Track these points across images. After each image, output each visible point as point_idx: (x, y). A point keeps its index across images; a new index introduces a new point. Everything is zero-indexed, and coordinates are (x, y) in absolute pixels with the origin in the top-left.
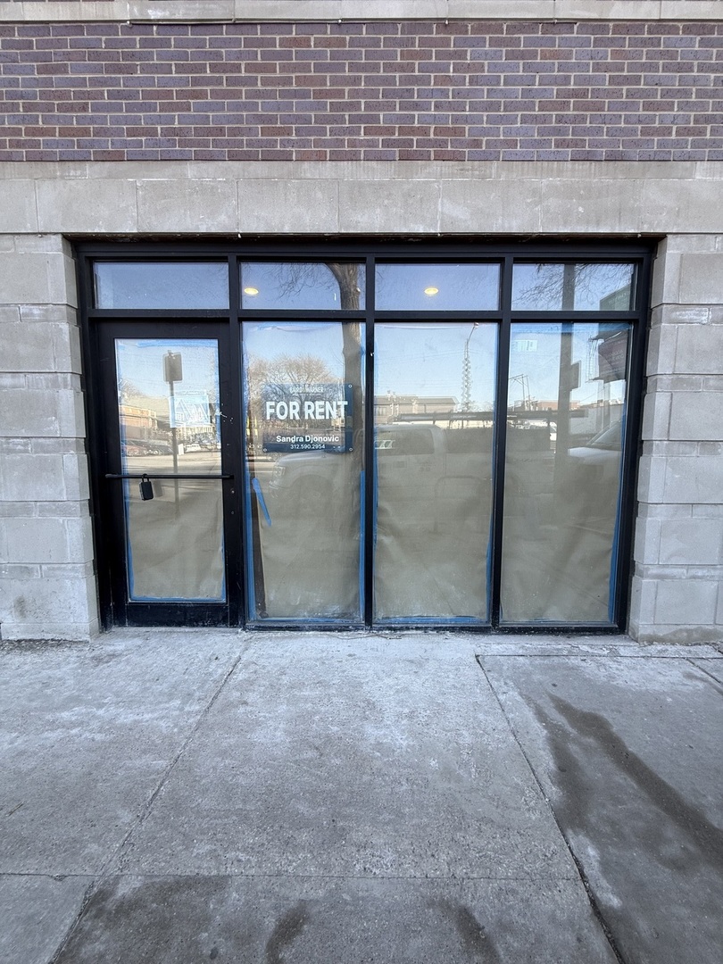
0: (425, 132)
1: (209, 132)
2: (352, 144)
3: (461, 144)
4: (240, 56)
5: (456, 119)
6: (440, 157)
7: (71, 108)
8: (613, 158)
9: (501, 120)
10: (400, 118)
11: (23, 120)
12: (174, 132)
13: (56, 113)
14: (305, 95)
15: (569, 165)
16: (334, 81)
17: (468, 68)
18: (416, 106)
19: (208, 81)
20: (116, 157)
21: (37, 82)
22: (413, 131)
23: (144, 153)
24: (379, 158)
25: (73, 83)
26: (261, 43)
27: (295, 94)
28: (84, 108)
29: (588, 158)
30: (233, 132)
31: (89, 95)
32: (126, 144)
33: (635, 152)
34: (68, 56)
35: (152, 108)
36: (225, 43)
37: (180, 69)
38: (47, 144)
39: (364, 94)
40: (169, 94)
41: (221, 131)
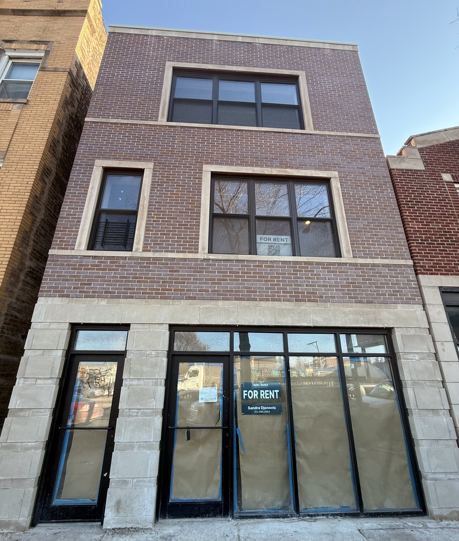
0: (304, 293)
1: (228, 291)
2: (278, 296)
3: (316, 297)
4: (239, 269)
5: (313, 289)
6: (309, 301)
7: (179, 283)
8: (368, 302)
9: (329, 290)
10: (294, 289)
11: (161, 286)
12: (215, 291)
13: (173, 284)
14: (262, 281)
15: (355, 304)
16: (271, 277)
17: (315, 275)
18: (299, 285)
19: (229, 276)
20: (194, 298)
21: (168, 275)
22: (299, 293)
23: (204, 297)
24: (288, 301)
25: (181, 275)
26: (247, 266)
27: (258, 281)
28: (184, 283)
29: (360, 302)
30: (236, 291)
31: (186, 279)
32: (197, 294)
33: (375, 301)
34: (180, 268)
35: (208, 283)
36: (234, 266)
37: (218, 272)
38: (168, 294)
39: (282, 281)
40: (215, 279)
41: (232, 291)
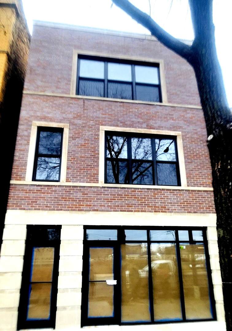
0: (159, 207)
1: (116, 206)
2: (145, 209)
3: (166, 209)
4: (122, 193)
5: (164, 205)
6: (162, 212)
7: (88, 201)
8: (195, 212)
9: (173, 205)
10: (154, 205)
11: (78, 203)
12: (109, 206)
13: (85, 202)
14: (135, 200)
15: (187, 214)
16: (141, 198)
17: (166, 196)
18: (157, 203)
19: (116, 197)
20: (97, 210)
21: (82, 196)
22: (156, 207)
23: (103, 210)
24: (150, 212)
25: (89, 197)
26: (127, 191)
27: (133, 200)
28: (91, 201)
29: (190, 212)
30: (121, 206)
31: (92, 199)
32: (99, 208)
33: (199, 212)
34: (89, 192)
35: (104, 202)
36: (120, 191)
37: (111, 195)
38: (82, 208)
39: (147, 200)
40: (108, 199)
41: (119, 206)
